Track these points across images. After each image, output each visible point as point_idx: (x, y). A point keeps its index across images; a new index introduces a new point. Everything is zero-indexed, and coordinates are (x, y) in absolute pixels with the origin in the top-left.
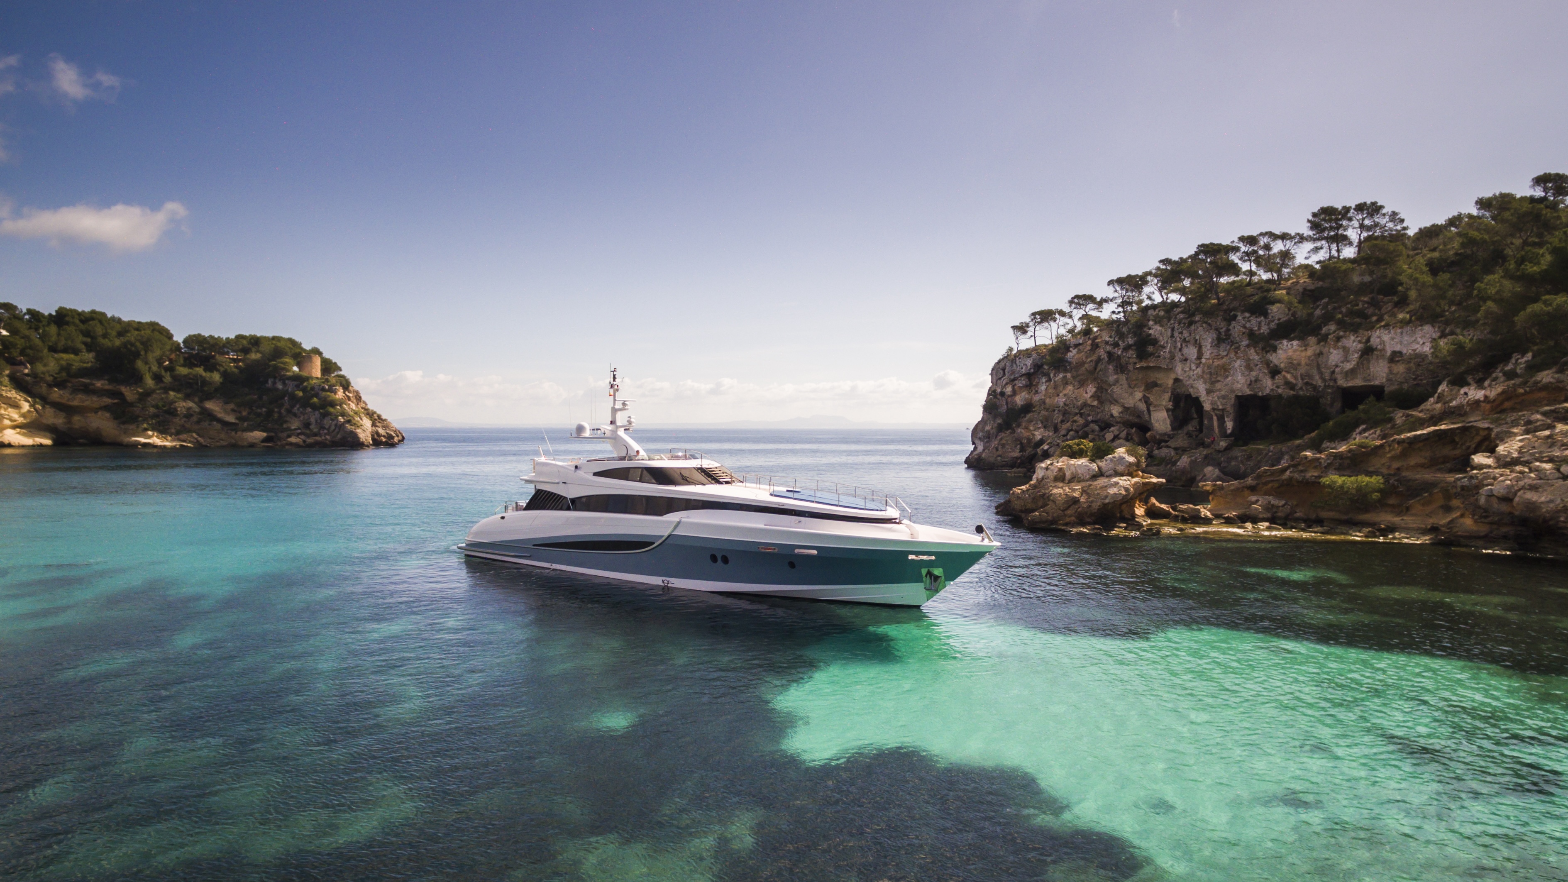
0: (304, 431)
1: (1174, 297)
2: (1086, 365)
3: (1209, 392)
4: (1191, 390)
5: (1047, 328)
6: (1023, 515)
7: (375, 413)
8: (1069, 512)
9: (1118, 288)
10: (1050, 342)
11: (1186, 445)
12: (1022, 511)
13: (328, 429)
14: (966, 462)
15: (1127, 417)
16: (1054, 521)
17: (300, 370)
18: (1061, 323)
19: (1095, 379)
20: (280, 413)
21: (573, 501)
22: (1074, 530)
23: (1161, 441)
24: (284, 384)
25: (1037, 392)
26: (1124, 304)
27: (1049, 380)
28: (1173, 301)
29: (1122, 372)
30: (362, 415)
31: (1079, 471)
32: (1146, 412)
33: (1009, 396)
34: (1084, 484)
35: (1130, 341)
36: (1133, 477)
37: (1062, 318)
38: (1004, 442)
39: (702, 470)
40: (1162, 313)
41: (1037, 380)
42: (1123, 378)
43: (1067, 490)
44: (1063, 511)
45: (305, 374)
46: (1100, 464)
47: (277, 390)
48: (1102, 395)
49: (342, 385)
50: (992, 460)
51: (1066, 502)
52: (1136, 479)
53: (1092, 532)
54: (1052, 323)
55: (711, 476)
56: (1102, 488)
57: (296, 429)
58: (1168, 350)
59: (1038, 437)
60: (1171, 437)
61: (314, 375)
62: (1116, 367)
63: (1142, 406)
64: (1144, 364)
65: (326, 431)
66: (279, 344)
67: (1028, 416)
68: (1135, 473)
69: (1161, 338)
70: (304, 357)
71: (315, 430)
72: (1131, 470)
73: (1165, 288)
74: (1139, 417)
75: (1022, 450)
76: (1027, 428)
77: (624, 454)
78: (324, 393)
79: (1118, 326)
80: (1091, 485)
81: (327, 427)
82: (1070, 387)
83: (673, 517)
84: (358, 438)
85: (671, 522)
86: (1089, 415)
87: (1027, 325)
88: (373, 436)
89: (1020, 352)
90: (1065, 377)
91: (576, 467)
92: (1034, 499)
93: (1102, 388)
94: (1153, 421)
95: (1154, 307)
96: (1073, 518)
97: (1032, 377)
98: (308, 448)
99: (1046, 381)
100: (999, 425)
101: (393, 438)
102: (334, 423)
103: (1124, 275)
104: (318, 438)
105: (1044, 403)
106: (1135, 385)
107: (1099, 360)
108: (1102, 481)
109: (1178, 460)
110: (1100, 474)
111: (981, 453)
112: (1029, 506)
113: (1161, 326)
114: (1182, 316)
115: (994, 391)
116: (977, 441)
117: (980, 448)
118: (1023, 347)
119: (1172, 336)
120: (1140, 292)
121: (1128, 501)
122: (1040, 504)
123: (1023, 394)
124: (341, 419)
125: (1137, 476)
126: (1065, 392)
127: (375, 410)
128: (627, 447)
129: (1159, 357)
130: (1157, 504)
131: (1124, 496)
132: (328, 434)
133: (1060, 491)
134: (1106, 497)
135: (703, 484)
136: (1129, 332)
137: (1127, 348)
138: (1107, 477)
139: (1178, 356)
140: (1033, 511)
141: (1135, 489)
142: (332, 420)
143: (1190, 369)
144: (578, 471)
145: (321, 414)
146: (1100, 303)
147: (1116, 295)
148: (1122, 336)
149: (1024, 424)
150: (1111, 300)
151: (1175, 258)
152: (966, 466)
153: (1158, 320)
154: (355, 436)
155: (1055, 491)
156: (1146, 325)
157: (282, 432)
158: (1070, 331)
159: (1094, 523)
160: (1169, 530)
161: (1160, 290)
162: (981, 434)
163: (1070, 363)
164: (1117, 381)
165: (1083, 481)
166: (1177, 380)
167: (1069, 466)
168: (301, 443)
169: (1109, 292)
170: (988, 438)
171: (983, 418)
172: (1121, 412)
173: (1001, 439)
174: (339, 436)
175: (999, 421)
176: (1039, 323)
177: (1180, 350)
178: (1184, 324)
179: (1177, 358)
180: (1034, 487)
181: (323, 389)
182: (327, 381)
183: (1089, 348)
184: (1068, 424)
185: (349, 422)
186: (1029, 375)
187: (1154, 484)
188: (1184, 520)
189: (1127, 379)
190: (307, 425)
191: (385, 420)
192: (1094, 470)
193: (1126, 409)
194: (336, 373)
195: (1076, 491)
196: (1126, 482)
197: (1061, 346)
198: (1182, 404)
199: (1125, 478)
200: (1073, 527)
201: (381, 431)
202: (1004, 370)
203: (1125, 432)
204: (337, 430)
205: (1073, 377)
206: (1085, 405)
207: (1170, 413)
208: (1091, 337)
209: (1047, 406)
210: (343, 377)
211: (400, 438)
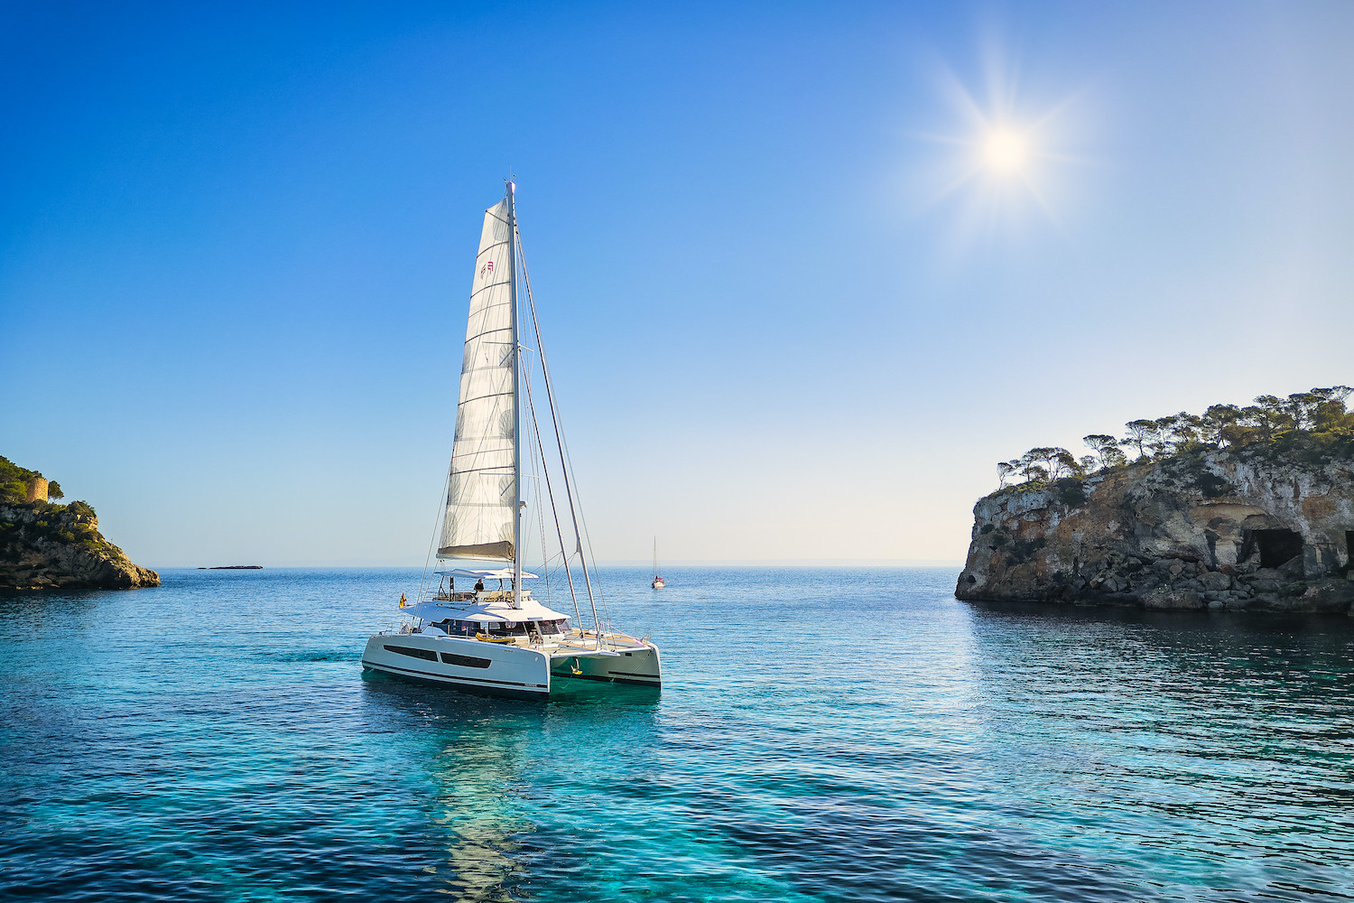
2: (1109, 502)
3: (1312, 528)
15: (1178, 551)
19: (1117, 515)
24: (19, 514)
25: (1049, 527)
27: (1063, 516)
29: (1178, 509)
32: (1207, 548)
33: (1014, 531)
35: (1189, 480)
41: (1049, 516)
42: (1178, 514)
58: (1245, 489)
59: (1055, 571)
62: (1168, 503)
63: (1203, 541)
64: (1212, 502)
65: (82, 570)
67: (1042, 550)
70: (30, 481)
71: (68, 569)
74: (1192, 551)
76: (1041, 562)
81: (84, 565)
82: (1089, 523)
90: (1082, 513)
93: (1129, 524)
94: (1217, 554)
97: (1041, 514)
99: (1060, 517)
102: (93, 559)
104: (71, 578)
105: (1059, 538)
106: (1195, 521)
123: (1032, 530)
124: (103, 555)
126: (1083, 527)
129: (1235, 495)
132: (86, 573)
136: (1182, 472)
137: (1186, 487)
139: (1269, 495)
142: (91, 556)
143: (1287, 507)
145: (74, 548)
149: (1038, 558)
152: (956, 599)
157: (20, 571)
163: (1087, 499)
164: (1170, 517)
172: (1172, 548)
173: (1014, 573)
175: (1008, 554)
177: (1272, 489)
179: (1265, 496)
186: (1039, 511)
189: (1185, 515)
190: (56, 562)
193: (1179, 545)
204: (98, 567)
205: (1093, 513)
207: (1239, 547)
209: (1063, 541)
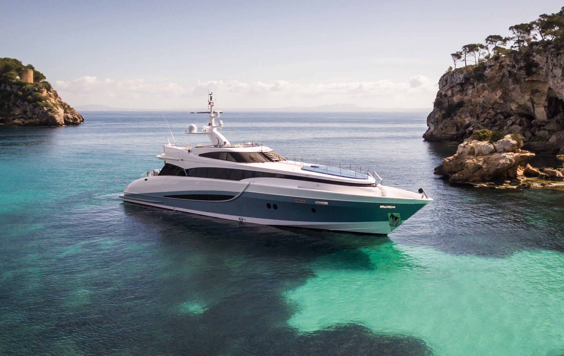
0: (24, 116)
1: (549, 38)
2: (496, 79)
4: (558, 95)
5: (473, 55)
6: (450, 175)
7: (66, 104)
8: (476, 174)
9: (516, 32)
10: (475, 64)
11: (555, 128)
12: (449, 172)
13: (38, 115)
14: (424, 137)
15: (520, 110)
16: (467, 180)
17: (21, 79)
18: (481, 53)
19: (502, 87)
20: (8, 105)
21: (187, 170)
22: (478, 185)
23: (540, 126)
24: (11, 87)
25: (466, 95)
26: (519, 42)
27: (474, 87)
28: (548, 40)
29: (517, 83)
30: (58, 106)
31: (483, 149)
32: (532, 108)
33: (450, 97)
34: (485, 157)
35: (522, 64)
36: (515, 153)
37: (482, 50)
38: (445, 125)
39: (262, 153)
40: (541, 48)
41: (466, 87)
42: (517, 86)
43: (475, 160)
44: (472, 173)
45: (23, 81)
46: (495, 145)
47: (7, 90)
48: (505, 97)
49: (46, 88)
50: (439, 136)
51: (474, 168)
52: (517, 154)
53: (489, 186)
54: (476, 52)
55: (267, 157)
56: (495, 159)
57: (18, 115)
58: (544, 70)
59: (468, 122)
60: (547, 123)
61: (29, 82)
62: (514, 80)
63: (529, 104)
64: (530, 79)
65: (36, 116)
66: (8, 63)
67: (461, 109)
68: (516, 150)
69: (541, 63)
70: (23, 70)
71: (30, 115)
72: (514, 148)
73: (543, 32)
74: (527, 110)
75: (458, 130)
76: (460, 116)
77: (216, 144)
78: (35, 93)
79: (515, 55)
80: (489, 158)
81: (37, 113)
82: (486, 92)
83: (245, 182)
84: (56, 120)
85: (244, 185)
86: (498, 109)
87: (461, 53)
88: (64, 119)
89: (456, 70)
90: (483, 86)
91: (189, 151)
92: (456, 165)
93: (506, 93)
94: (536, 113)
95: (536, 44)
96: (478, 178)
97: (463, 86)
98: (25, 126)
99: (472, 88)
100: (443, 114)
101: (77, 120)
102: (41, 111)
103: (519, 24)
104: (32, 120)
105: (471, 101)
106: (525, 91)
107: (504, 76)
108: (496, 155)
109: (550, 138)
110: (495, 151)
111: (433, 132)
112: (453, 170)
113: (540, 55)
114: (553, 50)
115: (441, 94)
116: (430, 124)
117: (432, 128)
118: (458, 67)
119: (547, 62)
120: (529, 34)
121: (512, 167)
122: (460, 168)
123: (458, 96)
124: (45, 109)
125: (518, 152)
126: (483, 95)
127: (66, 102)
128: (218, 139)
129: (539, 74)
130: (531, 168)
131: (509, 164)
132: (38, 118)
133: (470, 161)
134: (498, 165)
135: (263, 162)
136: (521, 59)
137: (520, 69)
138: (499, 152)
139: (550, 74)
140: (455, 172)
141: (516, 161)
142: (40, 109)
143: (558, 82)
144: (190, 153)
145: (33, 105)
146: (505, 40)
147: (514, 35)
148: (517, 61)
149: (458, 114)
150: (511, 39)
151: (549, 14)
152: (424, 139)
153: (539, 52)
154: (54, 119)
155: (468, 161)
156: (531, 55)
157: (10, 117)
158: (487, 57)
159: (491, 181)
160: (537, 185)
161: (541, 33)
162: (432, 120)
163: (486, 77)
164: (514, 89)
165: (485, 155)
166: (550, 89)
167: (477, 146)
168: (22, 123)
169: (510, 34)
170: (437, 122)
171: (434, 110)
172: (517, 108)
173: (445, 123)
174: (44, 119)
175: (444, 112)
176: (468, 52)
177: (552, 70)
178: (554, 54)
179: (549, 76)
180: (457, 158)
181: (35, 91)
182: (37, 85)
183: (497, 68)
184: (485, 115)
185: (50, 110)
186: (461, 84)
187: (528, 156)
188: (547, 178)
189: (520, 87)
190: (25, 112)
191: (72, 109)
192: (491, 149)
193: (520, 106)
194: (42, 81)
195: (480, 161)
196: (510, 156)
197: (481, 67)
198: (553, 103)
199: (510, 153)
200: (478, 183)
201: (69, 116)
202: (446, 81)
203: (519, 120)
205: (489, 86)
206: (496, 102)
207: (546, 109)
208: (499, 61)
209: (473, 103)
210: (46, 83)
211: (81, 119)
